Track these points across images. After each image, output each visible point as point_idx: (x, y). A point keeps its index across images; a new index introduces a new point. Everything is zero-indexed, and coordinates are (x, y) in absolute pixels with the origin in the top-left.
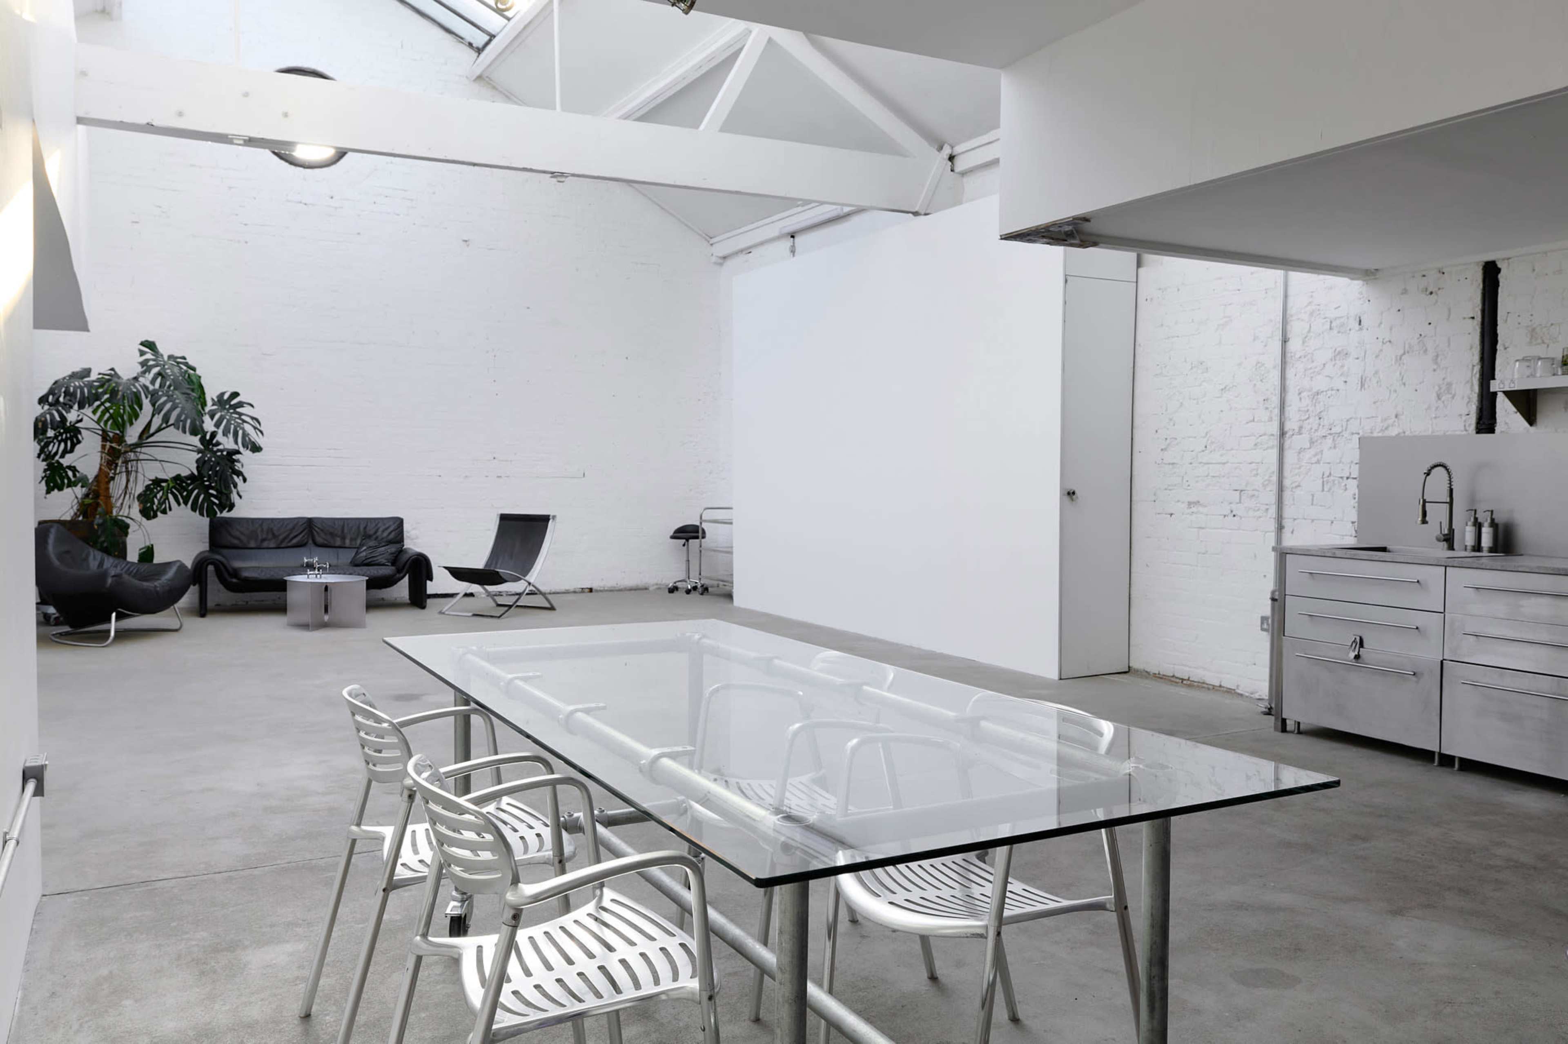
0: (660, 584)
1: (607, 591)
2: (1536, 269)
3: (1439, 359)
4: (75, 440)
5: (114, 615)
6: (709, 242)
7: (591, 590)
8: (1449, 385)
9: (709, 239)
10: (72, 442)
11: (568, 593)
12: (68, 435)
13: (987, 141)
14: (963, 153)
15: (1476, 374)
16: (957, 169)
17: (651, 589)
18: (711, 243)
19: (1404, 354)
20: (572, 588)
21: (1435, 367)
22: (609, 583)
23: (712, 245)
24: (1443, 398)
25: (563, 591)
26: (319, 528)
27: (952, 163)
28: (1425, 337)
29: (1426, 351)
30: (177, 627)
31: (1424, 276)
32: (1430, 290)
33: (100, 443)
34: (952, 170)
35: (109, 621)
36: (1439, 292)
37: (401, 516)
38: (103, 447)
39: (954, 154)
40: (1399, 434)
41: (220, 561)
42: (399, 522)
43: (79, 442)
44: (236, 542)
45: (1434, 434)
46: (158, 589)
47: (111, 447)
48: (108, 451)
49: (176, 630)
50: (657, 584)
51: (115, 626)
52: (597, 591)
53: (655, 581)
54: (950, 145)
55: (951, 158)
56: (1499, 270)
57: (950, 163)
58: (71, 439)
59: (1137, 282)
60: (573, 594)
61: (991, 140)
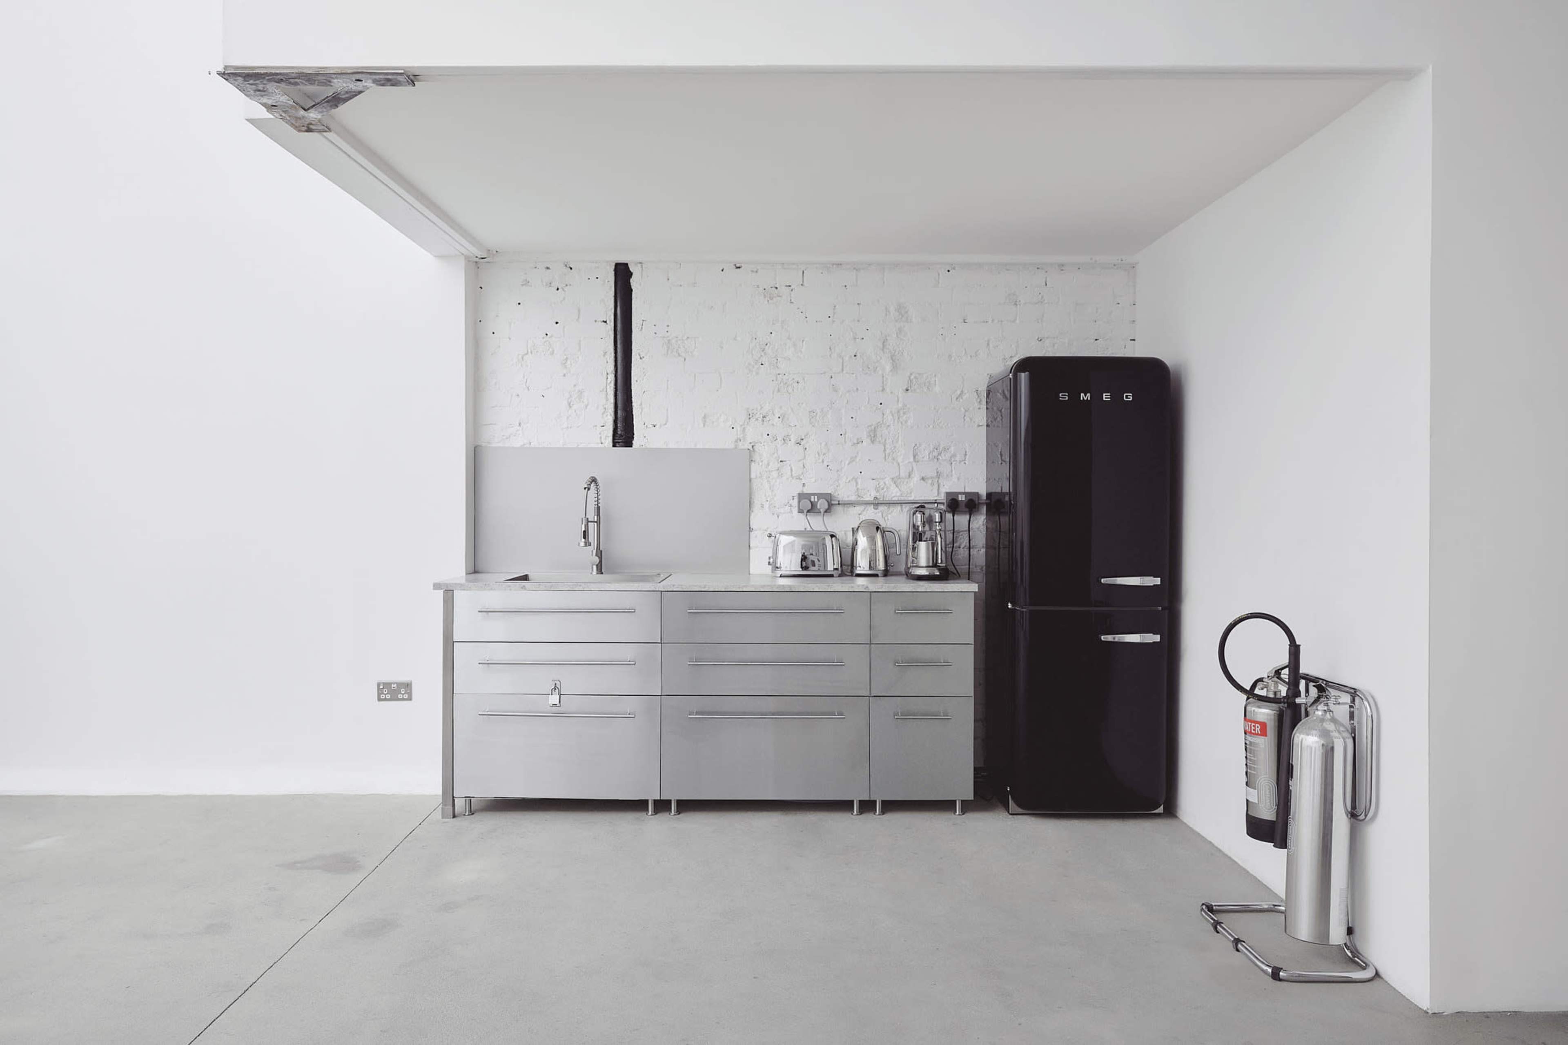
2: (670, 279)
3: (569, 362)
8: (581, 392)
15: (611, 382)
19: (527, 354)
21: (565, 372)
24: (575, 407)
28: (551, 337)
29: (552, 353)
31: (548, 268)
32: (556, 284)
36: (566, 289)
40: (524, 445)
45: (565, 446)
56: (630, 274)
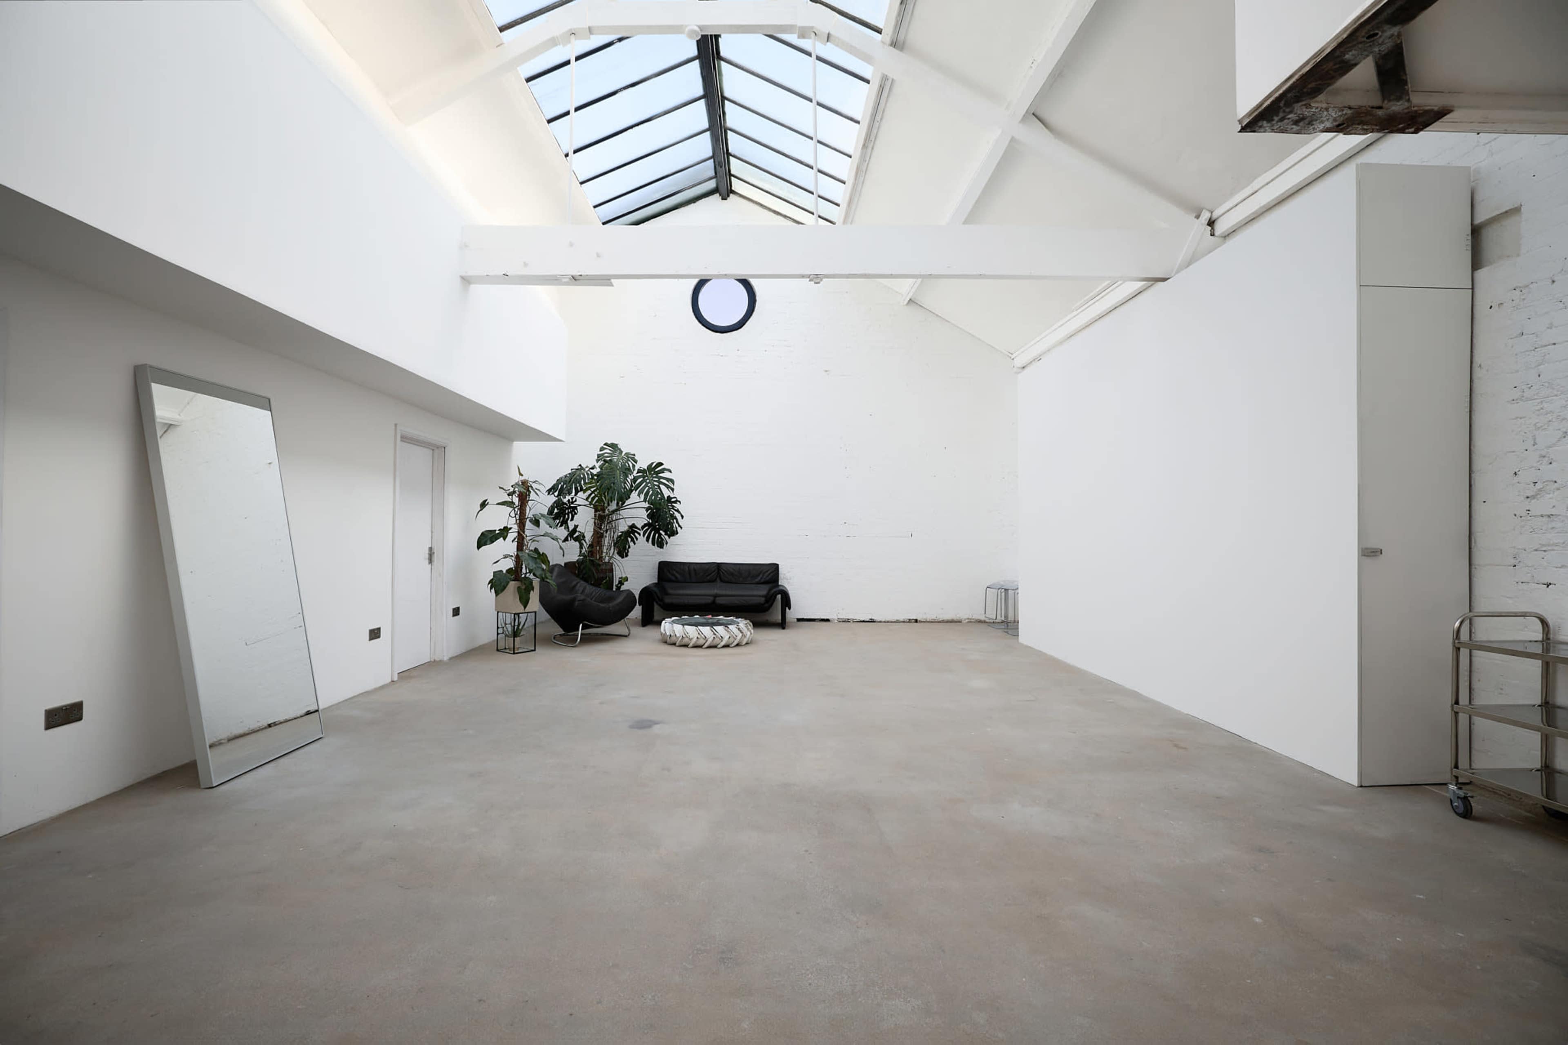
0: (971, 619)
1: (928, 622)
4: (573, 513)
5: (581, 625)
6: (1011, 357)
7: (916, 621)
9: (1010, 355)
10: (572, 514)
11: (899, 622)
12: (569, 511)
13: (1251, 192)
14: (1223, 214)
16: (1217, 233)
17: (964, 622)
18: (1012, 357)
20: (901, 620)
22: (929, 617)
23: (1013, 359)
25: (895, 621)
26: (724, 570)
27: (1213, 228)
30: (627, 634)
33: (594, 513)
34: (1212, 235)
35: (578, 630)
37: (777, 563)
38: (595, 515)
39: (1213, 219)
41: (655, 593)
42: (775, 568)
43: (576, 514)
44: (673, 578)
46: (611, 609)
47: (599, 515)
48: (598, 517)
49: (626, 636)
50: (968, 619)
51: (581, 632)
52: (921, 622)
53: (966, 617)
54: (1209, 211)
55: (1211, 223)
57: (1210, 228)
58: (571, 512)
59: (1473, 289)
60: (903, 624)
61: (1256, 189)
